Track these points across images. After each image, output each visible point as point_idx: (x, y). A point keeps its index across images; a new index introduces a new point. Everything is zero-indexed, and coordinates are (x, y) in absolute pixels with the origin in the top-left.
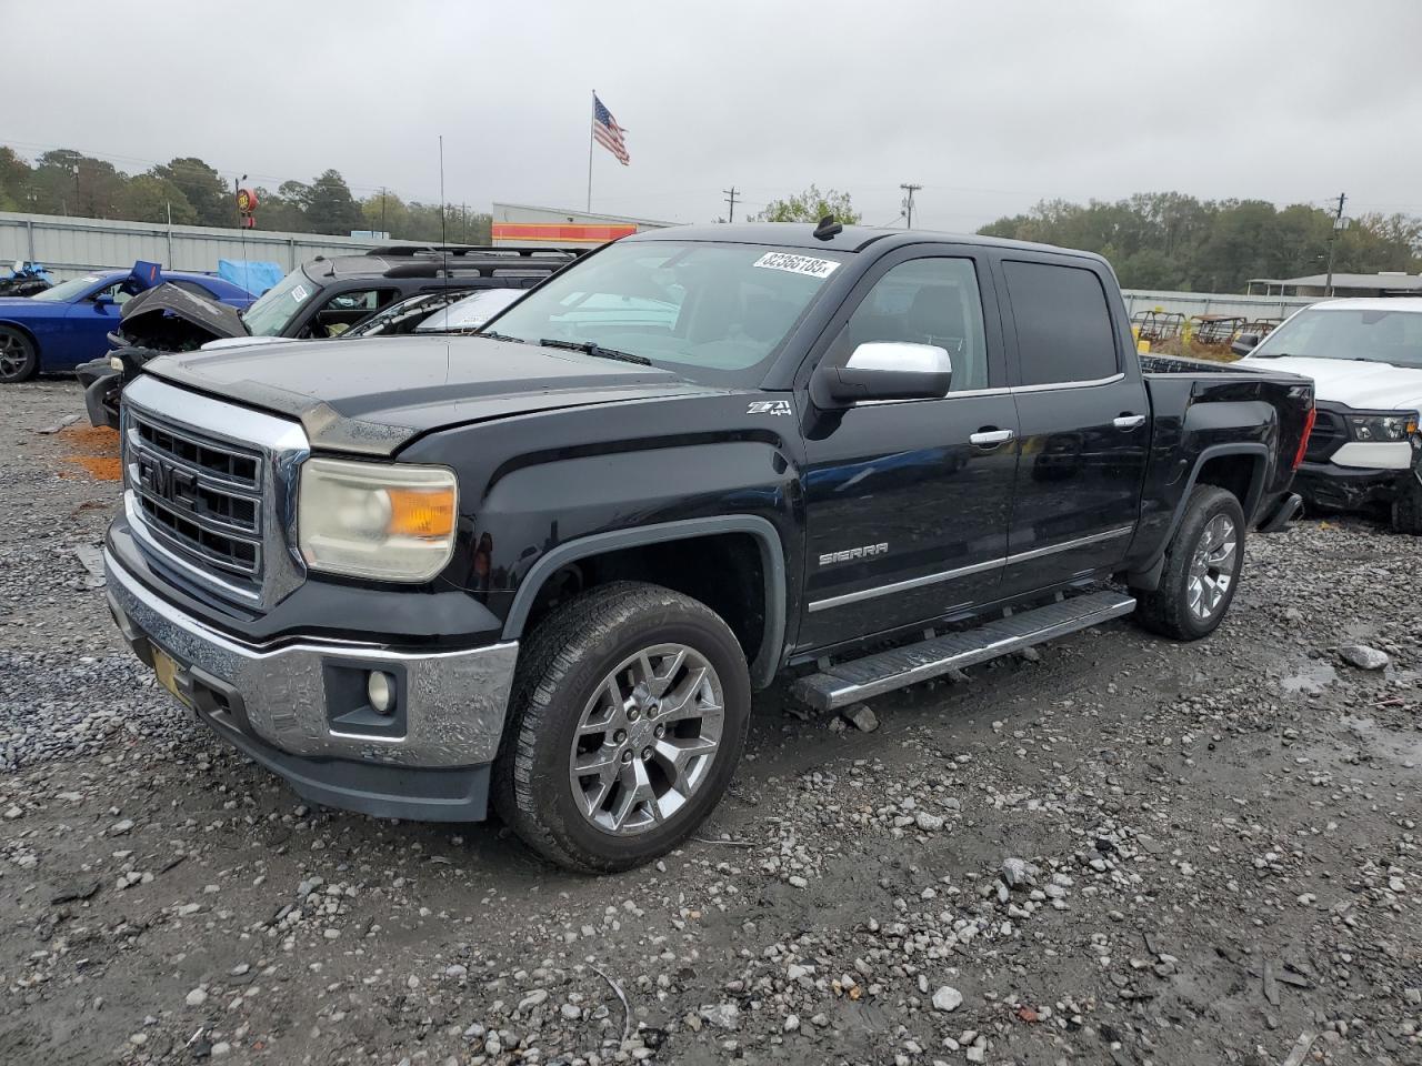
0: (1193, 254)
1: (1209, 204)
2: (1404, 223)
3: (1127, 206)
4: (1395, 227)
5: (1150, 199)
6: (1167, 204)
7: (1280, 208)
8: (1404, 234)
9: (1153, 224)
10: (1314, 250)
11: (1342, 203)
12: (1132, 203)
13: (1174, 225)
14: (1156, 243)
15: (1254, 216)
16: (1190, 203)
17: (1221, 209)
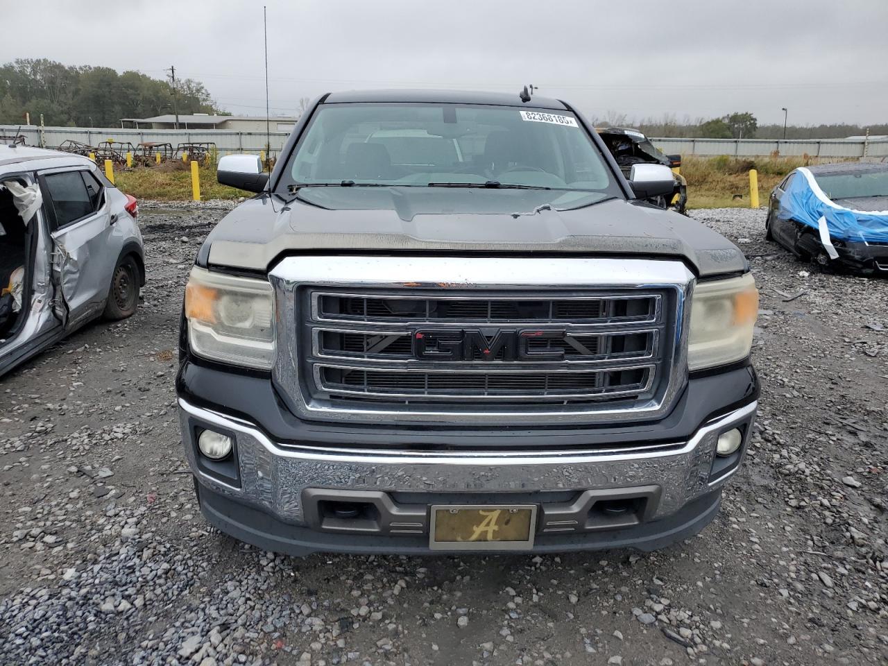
0: (71, 102)
1: (71, 68)
2: (193, 85)
3: (13, 67)
4: (189, 87)
5: (28, 62)
6: (42, 67)
7: (120, 73)
8: (194, 92)
9: (35, 81)
10: (147, 101)
11: (173, 72)
12: (15, 65)
13: (52, 82)
14: (41, 94)
15: (104, 77)
16: (59, 67)
17: (81, 72)
